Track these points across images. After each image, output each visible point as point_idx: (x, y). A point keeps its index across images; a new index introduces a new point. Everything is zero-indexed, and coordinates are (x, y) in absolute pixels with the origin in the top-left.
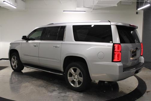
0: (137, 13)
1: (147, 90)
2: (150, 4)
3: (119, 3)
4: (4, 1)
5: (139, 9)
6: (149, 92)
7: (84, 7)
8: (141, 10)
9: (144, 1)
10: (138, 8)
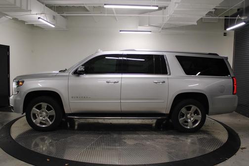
0: (225, 34)
1: (241, 145)
2: (245, 22)
3: (199, 20)
4: (39, 18)
5: (228, 29)
6: (244, 148)
7: (150, 25)
8: (231, 30)
9: (237, 18)
10: (226, 27)
